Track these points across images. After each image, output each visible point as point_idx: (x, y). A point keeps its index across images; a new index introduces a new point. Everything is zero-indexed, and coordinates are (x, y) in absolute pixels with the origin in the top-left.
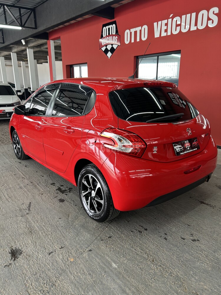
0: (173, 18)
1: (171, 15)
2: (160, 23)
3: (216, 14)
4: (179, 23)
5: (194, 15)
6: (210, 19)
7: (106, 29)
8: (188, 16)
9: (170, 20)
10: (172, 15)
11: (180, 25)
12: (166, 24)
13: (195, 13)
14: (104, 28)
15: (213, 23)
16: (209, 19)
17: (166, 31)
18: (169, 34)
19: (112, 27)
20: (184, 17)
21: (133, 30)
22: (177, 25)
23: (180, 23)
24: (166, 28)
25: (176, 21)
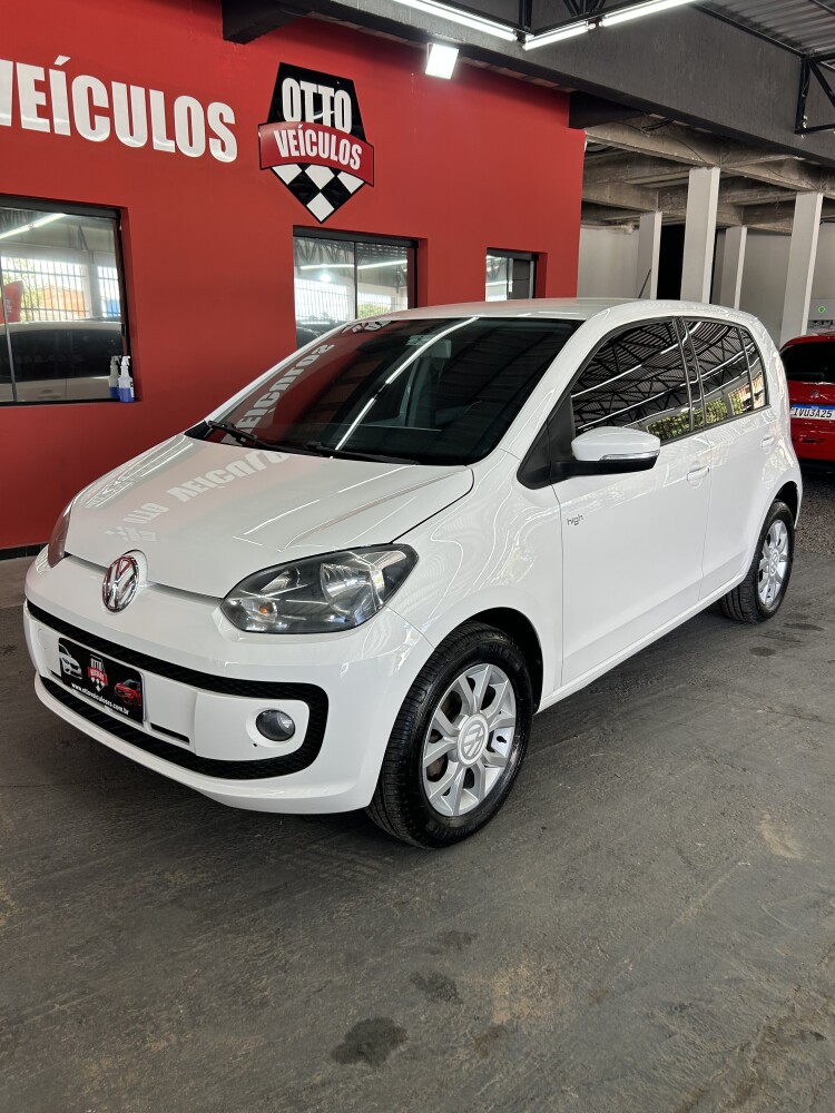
0: (71, 73)
1: (61, 60)
3: (227, 125)
4: (101, 100)
5: (157, 97)
6: (216, 137)
8: (138, 92)
9: (58, 76)
10: (67, 59)
11: (108, 112)
13: (161, 94)
15: (223, 148)
16: (210, 133)
17: (45, 111)
18: (62, 126)
20: (119, 88)
22: (95, 111)
23: (107, 106)
24: (41, 99)
25: (90, 90)
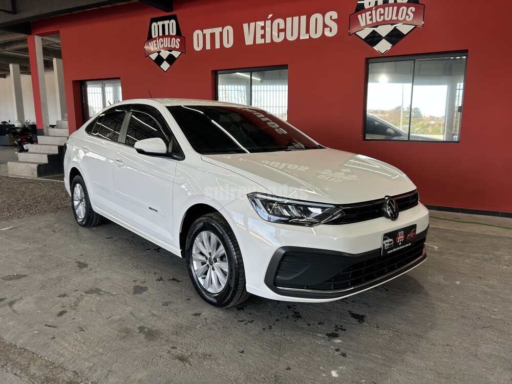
0: (272, 20)
1: (270, 16)
2: (252, 24)
3: (334, 20)
4: (282, 27)
5: (304, 18)
6: (328, 27)
7: (158, 26)
8: (296, 19)
9: (268, 23)
10: (272, 15)
11: (284, 30)
12: (263, 28)
13: (305, 16)
14: (154, 24)
15: (331, 31)
16: (325, 26)
17: (263, 36)
18: (268, 41)
19: (169, 24)
20: (289, 20)
21: (208, 32)
22: (279, 31)
23: (284, 27)
24: (262, 32)
25: (278, 24)
